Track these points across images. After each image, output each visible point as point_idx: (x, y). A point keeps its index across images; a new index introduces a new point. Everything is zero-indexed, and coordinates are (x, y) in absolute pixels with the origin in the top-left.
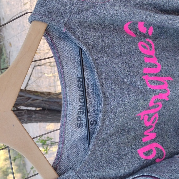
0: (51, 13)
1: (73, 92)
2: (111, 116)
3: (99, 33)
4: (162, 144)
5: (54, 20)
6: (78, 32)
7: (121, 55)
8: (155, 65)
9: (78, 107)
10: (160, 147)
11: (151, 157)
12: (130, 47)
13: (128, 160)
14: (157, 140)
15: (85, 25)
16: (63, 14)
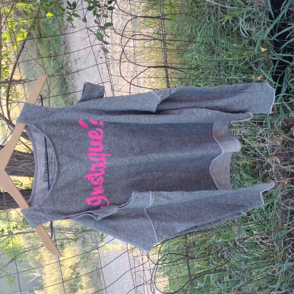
0: (27, 118)
1: (41, 161)
2: (64, 176)
3: (58, 128)
4: (108, 198)
5: (29, 122)
6: (44, 128)
7: (73, 140)
8: (98, 147)
9: (44, 170)
10: (106, 199)
11: (96, 204)
12: (81, 134)
13: (77, 203)
14: (104, 194)
15: (49, 123)
16: (34, 119)
